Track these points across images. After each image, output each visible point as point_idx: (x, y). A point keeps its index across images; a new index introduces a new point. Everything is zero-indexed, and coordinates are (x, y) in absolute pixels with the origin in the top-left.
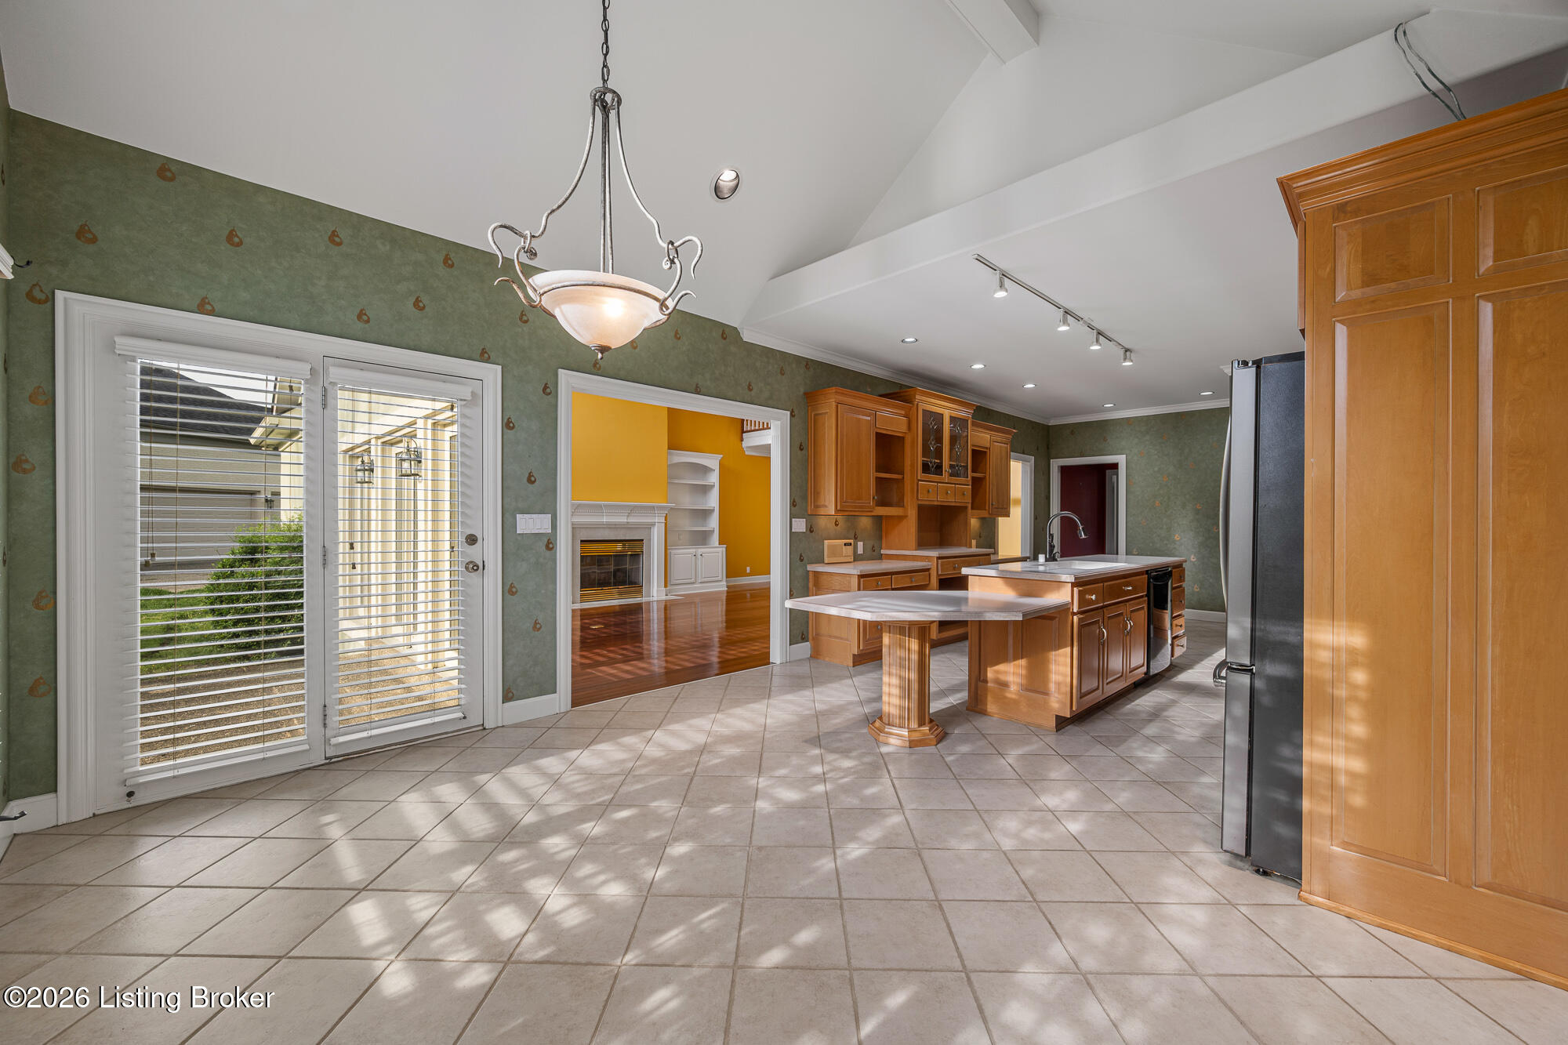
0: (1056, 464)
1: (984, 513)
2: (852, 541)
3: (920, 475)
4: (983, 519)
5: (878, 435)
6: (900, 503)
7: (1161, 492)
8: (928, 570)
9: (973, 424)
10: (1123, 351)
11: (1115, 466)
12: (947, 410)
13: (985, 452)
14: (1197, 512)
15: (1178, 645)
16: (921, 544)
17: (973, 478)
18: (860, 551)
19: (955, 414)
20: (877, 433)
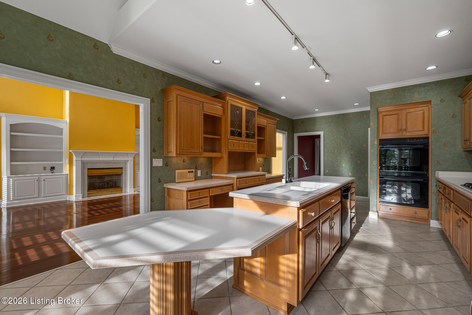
0: (296, 135)
1: (264, 156)
2: (193, 170)
3: (229, 136)
4: (265, 158)
5: (205, 115)
6: (220, 151)
7: (337, 146)
8: (232, 184)
9: (258, 114)
10: (325, 74)
11: (319, 137)
12: (244, 106)
13: (265, 128)
14: (352, 155)
15: (353, 223)
16: (230, 171)
17: (258, 139)
18: (199, 174)
19: (248, 108)
20: (204, 114)
